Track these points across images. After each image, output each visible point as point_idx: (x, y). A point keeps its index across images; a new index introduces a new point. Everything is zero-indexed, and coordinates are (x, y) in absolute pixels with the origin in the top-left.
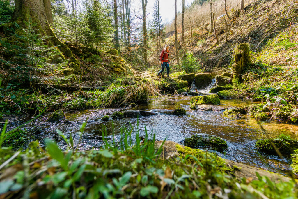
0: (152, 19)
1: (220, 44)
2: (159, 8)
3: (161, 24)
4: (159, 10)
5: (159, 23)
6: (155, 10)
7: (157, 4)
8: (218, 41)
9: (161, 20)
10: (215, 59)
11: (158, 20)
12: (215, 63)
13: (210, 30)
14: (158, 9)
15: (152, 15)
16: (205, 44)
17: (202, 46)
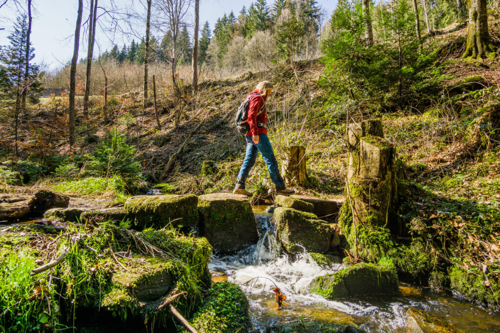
0: (7, 45)
1: (163, 131)
2: (32, 30)
3: (32, 62)
4: (31, 34)
5: (27, 60)
6: (18, 31)
7: (27, 21)
8: (159, 124)
9: (34, 55)
10: (160, 156)
11: (24, 53)
12: (161, 163)
13: (142, 103)
14: (29, 32)
15: (9, 37)
16: (133, 125)
17: (127, 127)
